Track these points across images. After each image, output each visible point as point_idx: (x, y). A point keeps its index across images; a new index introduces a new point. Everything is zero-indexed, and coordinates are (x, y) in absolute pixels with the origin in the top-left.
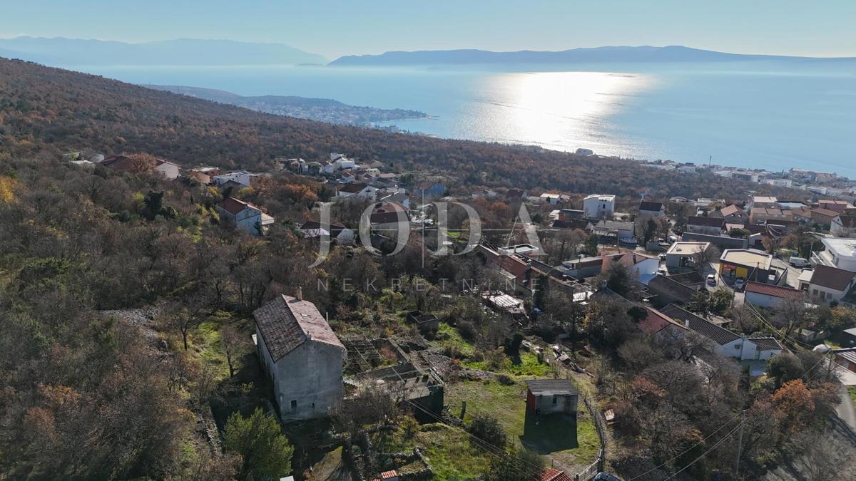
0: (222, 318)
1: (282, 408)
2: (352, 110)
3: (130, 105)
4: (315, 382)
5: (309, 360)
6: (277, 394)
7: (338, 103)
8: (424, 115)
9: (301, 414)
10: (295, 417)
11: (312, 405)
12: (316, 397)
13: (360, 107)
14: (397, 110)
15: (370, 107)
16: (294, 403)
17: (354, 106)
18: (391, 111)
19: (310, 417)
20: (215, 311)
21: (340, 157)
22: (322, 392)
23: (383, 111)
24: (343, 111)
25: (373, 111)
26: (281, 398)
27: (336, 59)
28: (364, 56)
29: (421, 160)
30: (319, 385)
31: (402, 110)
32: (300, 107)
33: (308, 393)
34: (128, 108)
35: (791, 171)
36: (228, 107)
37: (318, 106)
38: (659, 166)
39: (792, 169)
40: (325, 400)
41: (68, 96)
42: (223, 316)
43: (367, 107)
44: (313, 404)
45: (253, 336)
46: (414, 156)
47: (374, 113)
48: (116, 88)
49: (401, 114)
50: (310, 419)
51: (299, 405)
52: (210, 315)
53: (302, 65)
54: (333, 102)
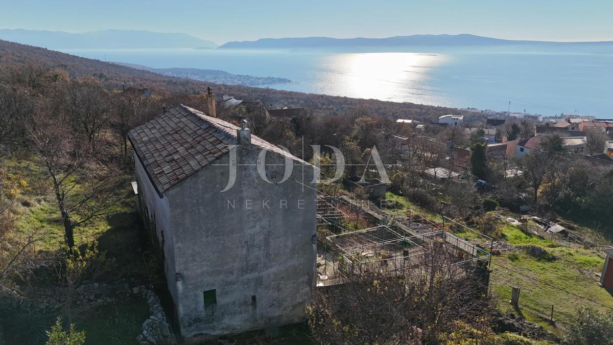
1: (181, 310)
2: (236, 77)
3: (65, 66)
4: (260, 247)
5: (245, 194)
6: (170, 277)
7: (225, 73)
8: (289, 81)
9: (227, 321)
10: (213, 329)
11: (251, 301)
12: (259, 282)
13: (242, 75)
14: (270, 78)
15: (249, 75)
16: (210, 297)
17: (238, 75)
18: (265, 78)
19: (248, 326)
21: (231, 98)
22: (274, 269)
23: (259, 79)
24: (230, 78)
25: (251, 78)
26: (180, 284)
27: (224, 44)
28: (244, 42)
30: (268, 255)
31: (273, 78)
32: (198, 76)
33: (244, 270)
34: (64, 68)
35: (562, 114)
37: (211, 75)
38: (469, 110)
40: (279, 290)
41: (17, 59)
44: (254, 298)
48: (57, 56)
49: (273, 80)
50: (247, 332)
51: (221, 301)
54: (222, 72)
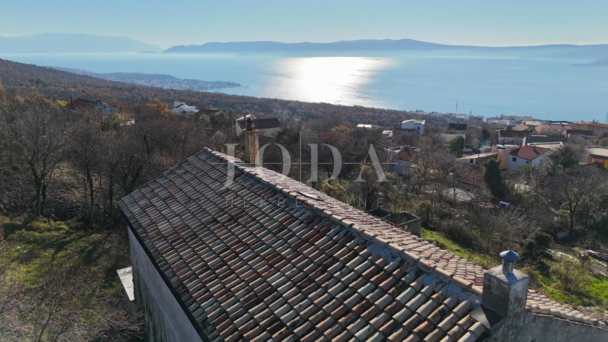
0: (46, 234)
2: (184, 82)
7: (172, 77)
8: (239, 85)
13: (190, 80)
14: (218, 82)
15: (197, 79)
17: (185, 80)
18: (214, 82)
20: (33, 219)
21: (183, 104)
23: (207, 83)
24: (177, 83)
25: (200, 82)
27: (169, 47)
28: (189, 46)
29: (247, 108)
31: (221, 82)
32: (143, 81)
36: (85, 76)
37: (157, 79)
38: (418, 113)
39: (502, 115)
42: (49, 230)
43: (196, 80)
45: (120, 272)
46: (241, 106)
47: (200, 84)
49: (222, 84)
52: (19, 228)
53: (141, 52)
54: (169, 77)
